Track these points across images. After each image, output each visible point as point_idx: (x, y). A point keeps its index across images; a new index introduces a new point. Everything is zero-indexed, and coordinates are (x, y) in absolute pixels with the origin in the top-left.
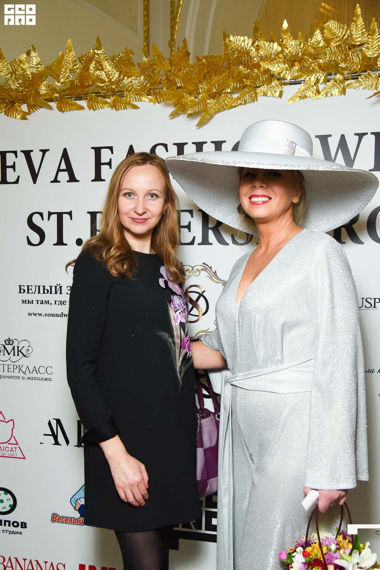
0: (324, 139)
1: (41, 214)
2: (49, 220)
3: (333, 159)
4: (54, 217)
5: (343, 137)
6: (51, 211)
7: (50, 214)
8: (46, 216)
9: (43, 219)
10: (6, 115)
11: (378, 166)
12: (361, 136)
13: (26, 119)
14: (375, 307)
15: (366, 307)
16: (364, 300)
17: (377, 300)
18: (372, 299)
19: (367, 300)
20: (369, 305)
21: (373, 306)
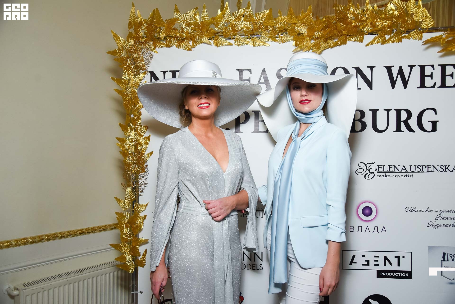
3: (395, 80)
10: (177, 48)
11: (423, 85)
12: (412, 67)
13: (191, 50)
14: (423, 171)
15: (417, 171)
16: (416, 166)
17: (424, 167)
18: (421, 166)
19: (418, 167)
20: (419, 170)
21: (422, 170)
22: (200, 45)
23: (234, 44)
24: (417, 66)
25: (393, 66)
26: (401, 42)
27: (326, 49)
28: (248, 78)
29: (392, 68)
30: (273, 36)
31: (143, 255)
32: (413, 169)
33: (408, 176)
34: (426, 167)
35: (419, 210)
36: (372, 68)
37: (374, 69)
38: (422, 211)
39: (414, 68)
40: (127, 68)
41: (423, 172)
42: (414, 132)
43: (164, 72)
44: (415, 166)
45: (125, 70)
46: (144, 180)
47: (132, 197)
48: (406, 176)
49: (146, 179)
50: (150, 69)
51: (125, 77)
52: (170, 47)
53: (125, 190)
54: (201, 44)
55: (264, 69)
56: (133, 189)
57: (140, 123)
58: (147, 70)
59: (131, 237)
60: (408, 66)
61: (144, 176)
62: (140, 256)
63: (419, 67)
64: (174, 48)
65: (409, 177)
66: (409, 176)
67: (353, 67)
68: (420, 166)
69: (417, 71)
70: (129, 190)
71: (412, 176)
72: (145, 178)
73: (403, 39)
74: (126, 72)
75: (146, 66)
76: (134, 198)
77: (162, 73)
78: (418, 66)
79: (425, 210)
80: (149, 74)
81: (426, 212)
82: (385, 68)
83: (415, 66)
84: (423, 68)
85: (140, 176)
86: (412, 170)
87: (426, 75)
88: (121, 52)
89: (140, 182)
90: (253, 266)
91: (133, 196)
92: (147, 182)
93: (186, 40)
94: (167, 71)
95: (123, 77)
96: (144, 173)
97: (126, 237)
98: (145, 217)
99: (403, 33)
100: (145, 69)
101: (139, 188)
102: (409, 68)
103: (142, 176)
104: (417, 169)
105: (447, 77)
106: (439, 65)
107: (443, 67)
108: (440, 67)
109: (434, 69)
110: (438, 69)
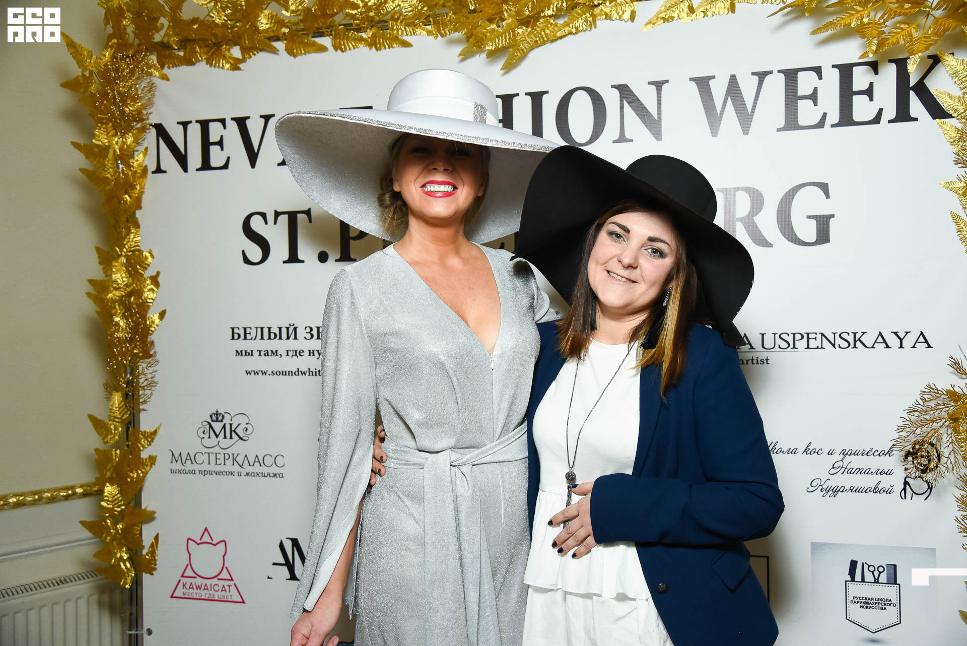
0: (703, 83)
1: (264, 215)
2: (275, 223)
3: (719, 114)
4: (284, 220)
5: (733, 79)
6: (279, 210)
7: (277, 214)
8: (270, 217)
9: (266, 223)
10: (208, 65)
11: (791, 123)
12: (762, 76)
13: (238, 69)
14: (794, 347)
15: (780, 347)
16: (777, 336)
17: (798, 337)
18: (790, 334)
19: (782, 336)
20: (785, 345)
21: (792, 346)
22: (256, 55)
23: (331, 48)
25: (714, 77)
29: (711, 82)
31: (152, 546)
32: (769, 343)
33: (755, 362)
34: (803, 337)
35: (785, 449)
36: (659, 85)
37: (665, 87)
38: (794, 452)
39: (768, 78)
40: (103, 119)
41: (794, 350)
42: (771, 246)
43: (185, 124)
44: (775, 334)
45: (99, 125)
46: (149, 376)
47: (123, 415)
48: (750, 362)
49: (154, 374)
50: (154, 120)
51: (100, 141)
52: (193, 64)
53: (109, 398)
54: (260, 53)
56: (126, 396)
57: (138, 246)
58: (147, 122)
59: (123, 505)
60: (753, 74)
61: (149, 365)
62: (143, 547)
63: (782, 76)
64: (202, 67)
65: (757, 363)
66: (759, 362)
67: (613, 86)
68: (788, 335)
69: (776, 85)
70: (117, 398)
71: (767, 360)
72: (151, 370)
74: (100, 129)
75: (145, 112)
76: (126, 416)
77: (181, 127)
78: (779, 71)
79: (801, 449)
80: (153, 131)
81: (805, 453)
82: (693, 84)
83: (771, 72)
84: (791, 76)
85: (142, 365)
86: (765, 346)
87: (800, 93)
88: (88, 83)
89: (141, 381)
91: (126, 413)
92: (156, 379)
93: (223, 47)
94: (190, 122)
95: (94, 141)
96: (149, 360)
97: (108, 504)
98: (152, 460)
100: (143, 120)
101: (141, 392)
102: (756, 78)
103: (144, 365)
104: (779, 341)
105: (855, 98)
106: (834, 66)
107: (846, 71)
108: (837, 71)
109: (820, 78)
110: (832, 78)
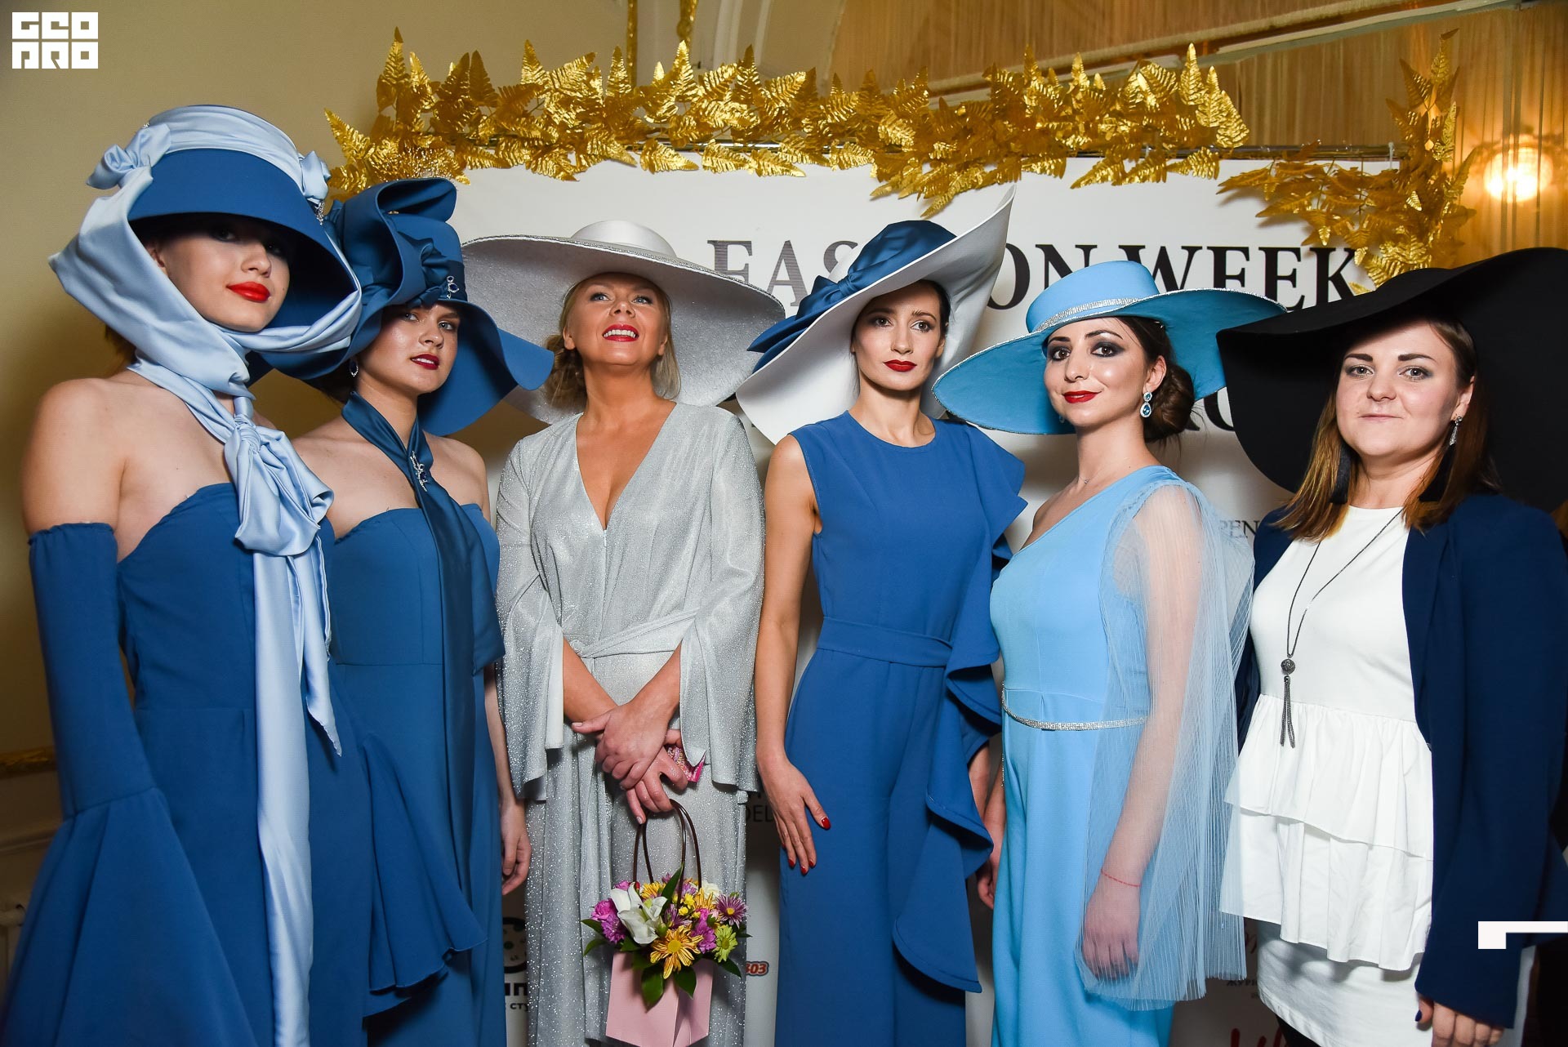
0: (1133, 253)
5: (1163, 251)
10: (530, 170)
12: (1192, 251)
13: (573, 179)
22: (598, 165)
23: (701, 167)
24: (1205, 248)
25: (1143, 247)
26: (1164, 181)
27: (965, 190)
28: (742, 268)
29: (1141, 252)
30: (814, 147)
36: (1087, 249)
37: (1093, 252)
39: (1197, 254)
42: (1198, 429)
52: (507, 166)
54: (603, 162)
55: (789, 241)
60: (1183, 248)
63: (1211, 253)
64: (519, 173)
67: (1037, 246)
69: (1205, 262)
73: (1168, 174)
78: (1209, 248)
82: (1123, 252)
83: (1200, 248)
84: (1220, 254)
87: (1228, 273)
88: (354, 175)
90: (755, 812)
93: (557, 150)
99: (1170, 158)
102: (1186, 253)
105: (1280, 282)
106: (1260, 249)
107: (1271, 254)
108: (1263, 254)
109: (1248, 259)
110: (1259, 260)
